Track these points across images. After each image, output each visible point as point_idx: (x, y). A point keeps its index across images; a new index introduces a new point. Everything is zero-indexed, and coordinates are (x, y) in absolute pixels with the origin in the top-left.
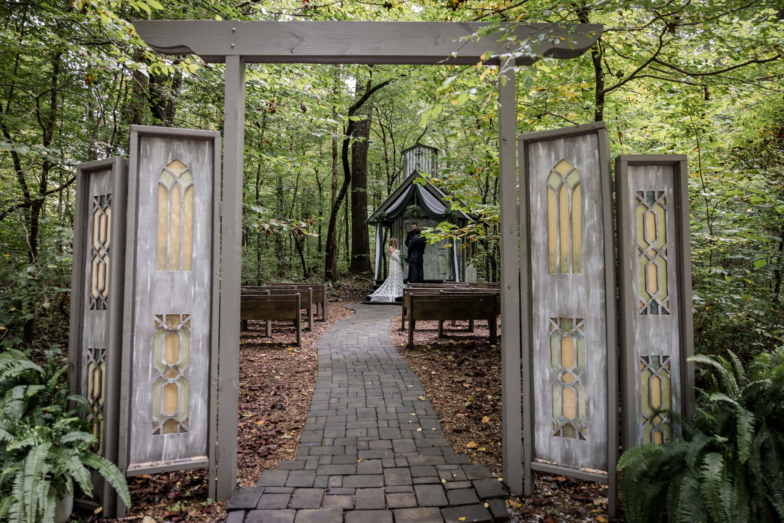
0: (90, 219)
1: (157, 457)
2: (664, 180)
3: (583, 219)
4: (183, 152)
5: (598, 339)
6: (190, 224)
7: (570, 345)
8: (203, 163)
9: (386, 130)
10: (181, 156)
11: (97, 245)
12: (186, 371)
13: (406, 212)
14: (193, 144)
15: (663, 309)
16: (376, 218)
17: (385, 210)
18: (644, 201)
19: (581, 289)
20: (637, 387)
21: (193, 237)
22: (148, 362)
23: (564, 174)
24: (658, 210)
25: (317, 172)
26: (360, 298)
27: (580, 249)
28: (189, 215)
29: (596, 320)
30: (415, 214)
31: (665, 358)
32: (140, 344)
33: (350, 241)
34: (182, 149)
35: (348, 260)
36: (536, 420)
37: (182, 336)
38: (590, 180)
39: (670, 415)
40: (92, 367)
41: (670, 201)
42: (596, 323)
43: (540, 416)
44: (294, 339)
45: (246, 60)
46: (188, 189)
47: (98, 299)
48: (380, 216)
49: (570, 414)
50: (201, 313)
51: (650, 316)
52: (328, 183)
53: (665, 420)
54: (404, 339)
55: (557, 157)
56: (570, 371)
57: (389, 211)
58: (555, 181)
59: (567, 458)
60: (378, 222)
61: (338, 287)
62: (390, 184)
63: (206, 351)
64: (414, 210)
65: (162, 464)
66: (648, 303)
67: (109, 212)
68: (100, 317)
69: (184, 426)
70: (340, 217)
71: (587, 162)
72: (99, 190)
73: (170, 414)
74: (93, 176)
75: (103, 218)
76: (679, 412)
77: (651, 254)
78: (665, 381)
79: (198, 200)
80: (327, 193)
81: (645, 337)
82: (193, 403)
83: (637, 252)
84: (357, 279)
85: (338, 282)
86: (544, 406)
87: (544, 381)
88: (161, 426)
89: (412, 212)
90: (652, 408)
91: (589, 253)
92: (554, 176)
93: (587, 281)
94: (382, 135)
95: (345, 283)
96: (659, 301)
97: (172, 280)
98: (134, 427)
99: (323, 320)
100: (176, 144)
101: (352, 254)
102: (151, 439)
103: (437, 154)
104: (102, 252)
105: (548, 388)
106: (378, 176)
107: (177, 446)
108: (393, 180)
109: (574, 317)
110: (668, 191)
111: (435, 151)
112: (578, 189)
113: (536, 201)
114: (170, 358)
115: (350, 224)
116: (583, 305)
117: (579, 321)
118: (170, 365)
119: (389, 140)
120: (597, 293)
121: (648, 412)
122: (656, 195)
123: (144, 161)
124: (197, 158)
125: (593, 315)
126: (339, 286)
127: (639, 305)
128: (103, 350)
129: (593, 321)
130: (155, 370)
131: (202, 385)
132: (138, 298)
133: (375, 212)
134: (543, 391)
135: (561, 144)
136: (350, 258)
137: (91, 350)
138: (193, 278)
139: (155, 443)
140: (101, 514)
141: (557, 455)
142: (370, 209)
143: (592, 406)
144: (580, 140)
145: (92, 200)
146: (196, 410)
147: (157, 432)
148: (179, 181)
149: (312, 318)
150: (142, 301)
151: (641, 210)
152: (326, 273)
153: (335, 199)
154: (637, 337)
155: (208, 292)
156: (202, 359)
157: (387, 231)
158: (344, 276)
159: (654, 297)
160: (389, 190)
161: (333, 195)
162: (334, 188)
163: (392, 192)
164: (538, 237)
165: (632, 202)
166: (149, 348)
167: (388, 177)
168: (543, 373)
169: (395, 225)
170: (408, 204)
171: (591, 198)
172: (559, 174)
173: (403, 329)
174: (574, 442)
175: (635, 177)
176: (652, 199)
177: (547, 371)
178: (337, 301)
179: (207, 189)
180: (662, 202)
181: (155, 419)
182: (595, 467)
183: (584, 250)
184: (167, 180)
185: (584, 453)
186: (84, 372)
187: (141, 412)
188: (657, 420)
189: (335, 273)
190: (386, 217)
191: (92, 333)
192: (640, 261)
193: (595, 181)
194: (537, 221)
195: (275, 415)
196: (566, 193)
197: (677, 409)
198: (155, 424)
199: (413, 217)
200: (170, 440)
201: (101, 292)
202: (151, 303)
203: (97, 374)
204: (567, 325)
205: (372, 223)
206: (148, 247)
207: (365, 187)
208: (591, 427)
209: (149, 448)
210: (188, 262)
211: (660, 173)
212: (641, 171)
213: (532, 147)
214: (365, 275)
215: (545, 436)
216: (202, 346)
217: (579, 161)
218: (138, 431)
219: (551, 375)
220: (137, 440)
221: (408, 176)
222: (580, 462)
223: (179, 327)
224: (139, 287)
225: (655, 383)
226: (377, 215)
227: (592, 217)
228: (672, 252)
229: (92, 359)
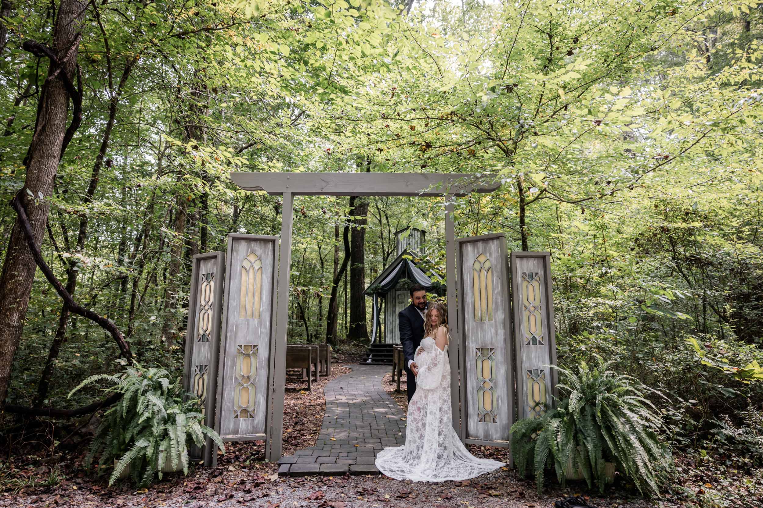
0: (199, 288)
1: (236, 432)
2: (538, 267)
3: (493, 289)
4: (257, 248)
5: (503, 360)
6: (259, 291)
7: (487, 364)
8: (268, 254)
9: (382, 213)
10: (255, 250)
11: (203, 303)
12: (254, 380)
13: (399, 285)
14: (262, 243)
15: (539, 341)
16: (372, 290)
17: (380, 283)
18: (527, 278)
19: (493, 331)
20: (525, 388)
21: (261, 298)
22: (232, 373)
23: (482, 261)
24: (535, 283)
25: (320, 248)
26: (357, 360)
27: (492, 306)
28: (259, 285)
29: (501, 349)
30: (406, 286)
31: (541, 371)
32: (229, 363)
33: (349, 311)
34: (256, 247)
35: (346, 328)
36: (469, 412)
37: (253, 359)
38: (496, 266)
39: (546, 406)
40: (197, 377)
41: (542, 278)
42: (501, 350)
43: (471, 410)
44: (305, 386)
45: (294, 194)
46: (258, 269)
47: (203, 335)
48: (376, 288)
49: (488, 408)
50: (264, 344)
51: (532, 346)
52: (330, 257)
53: (543, 408)
54: (393, 388)
55: (478, 252)
56: (487, 380)
57: (383, 283)
58: (477, 266)
59: (487, 436)
60: (374, 293)
61: (337, 351)
62: (385, 259)
63: (266, 368)
64: (405, 283)
65: (239, 436)
66: (530, 337)
67: (212, 283)
68: (204, 346)
69: (252, 414)
70: (340, 289)
71: (494, 255)
72: (206, 270)
73: (244, 406)
74: (202, 262)
75: (208, 287)
76: (551, 404)
77: (532, 309)
78: (542, 385)
79: (264, 276)
80: (330, 267)
81: (529, 358)
82: (257, 400)
83: (524, 308)
84: (355, 345)
85: (338, 347)
86: (473, 404)
87: (473, 388)
88: (239, 413)
89: (404, 285)
90: (535, 402)
91: (496, 309)
92: (477, 263)
93: (496, 326)
94: (378, 217)
95: (345, 348)
96: (537, 337)
97: (248, 324)
98: (223, 412)
99: (326, 375)
100: (253, 243)
101: (351, 322)
102: (233, 420)
103: (424, 235)
104: (207, 307)
105: (475, 392)
106: (375, 253)
107: (248, 426)
108: (388, 256)
109: (489, 347)
110: (541, 272)
111: (423, 233)
112: (490, 271)
113: (467, 277)
114: (245, 371)
115: (349, 296)
116: (494, 340)
117: (492, 349)
118: (245, 376)
119: (384, 221)
120: (501, 332)
121: (532, 404)
122: (534, 275)
123: (235, 253)
124: (265, 252)
125: (499, 346)
126: (339, 350)
127: (525, 339)
128: (206, 366)
129: (499, 349)
130: (236, 378)
131: (263, 389)
132: (228, 335)
133: (372, 284)
134: (473, 394)
135: (480, 244)
136: (348, 325)
137: (197, 366)
138: (260, 323)
139: (235, 423)
140: (203, 464)
141: (481, 434)
142: (367, 283)
143: (500, 401)
144: (491, 242)
145: (201, 276)
146: (259, 405)
147: (236, 417)
148: (254, 265)
149: (319, 374)
150: (230, 336)
151: (525, 284)
152: (327, 338)
153: (337, 273)
154: (524, 358)
155: (269, 332)
156: (264, 373)
157: (382, 301)
158: (343, 342)
159: (534, 334)
160: (384, 265)
161: (335, 270)
162: (336, 263)
163: (387, 267)
164: (469, 299)
165: (520, 279)
166: (234, 365)
167: (384, 254)
168: (472, 383)
169: (389, 296)
170: (400, 278)
171: (497, 276)
172: (480, 262)
173: (393, 381)
174: (491, 425)
175: (521, 264)
176: (531, 277)
177: (475, 382)
178: (337, 362)
179: (270, 270)
180: (538, 279)
181: (235, 408)
182: (503, 439)
183: (494, 306)
184: (246, 264)
185: (496, 431)
186: (192, 380)
187: (227, 404)
188: (537, 408)
189: (335, 338)
190: (381, 289)
191: (199, 355)
192: (525, 314)
193: (499, 266)
194: (468, 290)
195: (298, 427)
196: (484, 273)
197: (550, 402)
198: (235, 412)
199: (404, 289)
200: (244, 422)
201: (206, 331)
202: (235, 337)
203: (201, 380)
204: (485, 352)
205: (369, 294)
206: (235, 304)
207: (363, 263)
208: (500, 414)
209: (232, 426)
210: (257, 314)
211: (536, 262)
212: (525, 260)
213: (464, 245)
214: (362, 342)
215: (474, 422)
216: (264, 364)
217: (490, 255)
218: (225, 415)
219: (477, 383)
220: (224, 421)
221: (400, 253)
222: (494, 437)
223: (251, 352)
224: (229, 328)
225: (536, 387)
226: (372, 287)
227: (498, 287)
228: (544, 308)
229: (198, 371)
